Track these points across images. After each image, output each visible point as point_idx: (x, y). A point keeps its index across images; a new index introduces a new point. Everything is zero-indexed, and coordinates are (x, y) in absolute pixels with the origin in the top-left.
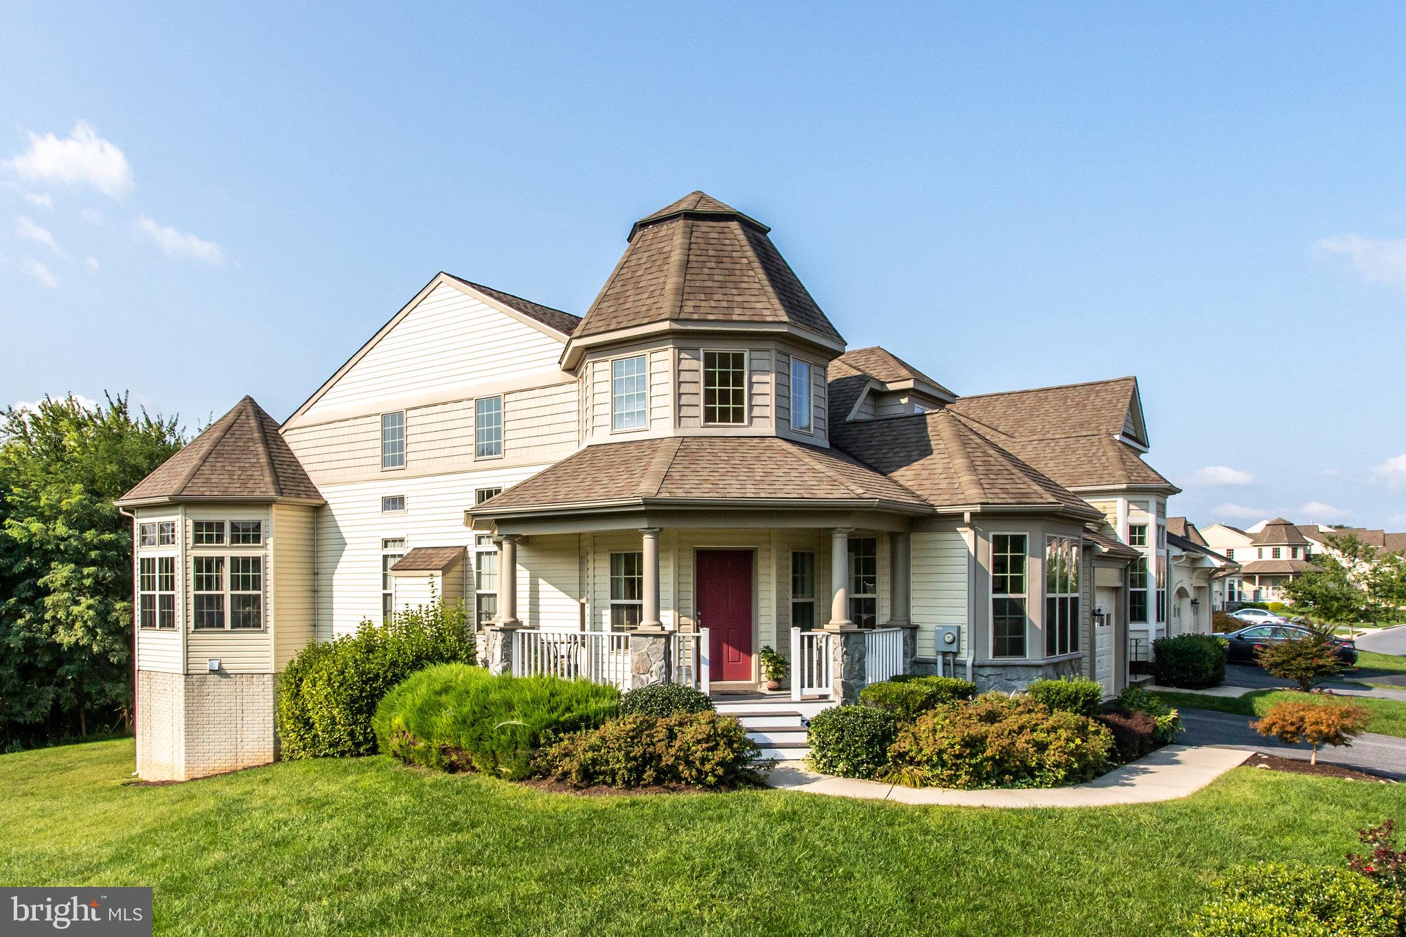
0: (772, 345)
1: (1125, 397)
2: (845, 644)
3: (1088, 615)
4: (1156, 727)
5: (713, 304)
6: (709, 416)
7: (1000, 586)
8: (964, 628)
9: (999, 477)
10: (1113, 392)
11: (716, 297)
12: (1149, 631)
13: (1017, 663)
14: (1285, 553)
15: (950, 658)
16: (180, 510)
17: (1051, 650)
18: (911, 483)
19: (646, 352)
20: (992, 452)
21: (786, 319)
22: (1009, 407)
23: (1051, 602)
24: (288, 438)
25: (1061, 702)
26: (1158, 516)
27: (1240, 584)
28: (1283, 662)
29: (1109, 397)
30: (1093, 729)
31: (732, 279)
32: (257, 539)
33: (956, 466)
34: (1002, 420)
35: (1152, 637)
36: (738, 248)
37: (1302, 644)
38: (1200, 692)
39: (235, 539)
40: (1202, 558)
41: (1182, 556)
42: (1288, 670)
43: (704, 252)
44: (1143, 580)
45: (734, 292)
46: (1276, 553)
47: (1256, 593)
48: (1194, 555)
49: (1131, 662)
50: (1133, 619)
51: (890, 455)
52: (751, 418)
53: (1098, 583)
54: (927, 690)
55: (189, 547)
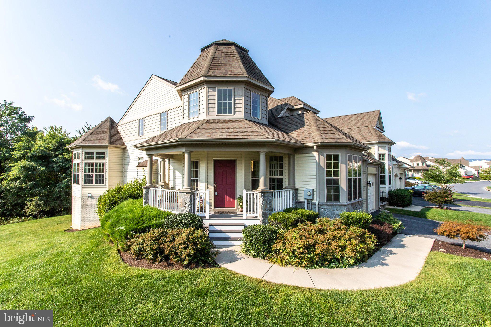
0: (243, 86)
1: (377, 116)
2: (264, 197)
3: (365, 183)
4: (393, 229)
5: (220, 71)
6: (219, 112)
7: (328, 174)
8: (315, 190)
9: (329, 133)
10: (373, 114)
11: (222, 69)
12: (386, 188)
13: (336, 204)
14: (420, 164)
15: (310, 201)
16: (81, 148)
17: (350, 199)
18: (296, 136)
19: (198, 90)
20: (327, 124)
21: (247, 75)
22: (340, 120)
23: (350, 180)
24: (119, 128)
25: (354, 222)
26: (388, 151)
27: (408, 172)
28: (433, 198)
29: (371, 116)
30: (368, 236)
31: (229, 63)
32: (103, 157)
33: (312, 130)
34: (338, 124)
35: (387, 190)
36: (233, 54)
37: (439, 193)
38: (405, 209)
39: (97, 157)
40: (402, 165)
41: (396, 164)
42: (435, 201)
43: (220, 55)
44: (384, 172)
45: (229, 67)
46: (418, 164)
47: (412, 174)
48: (400, 164)
49: (381, 198)
50: (381, 184)
51: (290, 127)
52: (235, 112)
53: (368, 173)
54: (296, 216)
55: (83, 160)
